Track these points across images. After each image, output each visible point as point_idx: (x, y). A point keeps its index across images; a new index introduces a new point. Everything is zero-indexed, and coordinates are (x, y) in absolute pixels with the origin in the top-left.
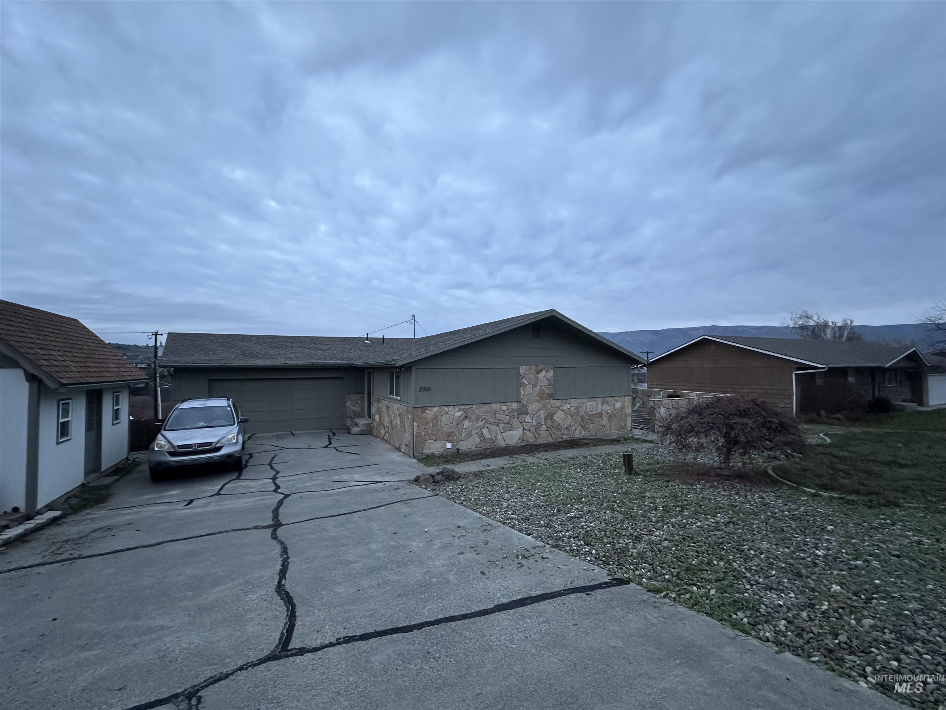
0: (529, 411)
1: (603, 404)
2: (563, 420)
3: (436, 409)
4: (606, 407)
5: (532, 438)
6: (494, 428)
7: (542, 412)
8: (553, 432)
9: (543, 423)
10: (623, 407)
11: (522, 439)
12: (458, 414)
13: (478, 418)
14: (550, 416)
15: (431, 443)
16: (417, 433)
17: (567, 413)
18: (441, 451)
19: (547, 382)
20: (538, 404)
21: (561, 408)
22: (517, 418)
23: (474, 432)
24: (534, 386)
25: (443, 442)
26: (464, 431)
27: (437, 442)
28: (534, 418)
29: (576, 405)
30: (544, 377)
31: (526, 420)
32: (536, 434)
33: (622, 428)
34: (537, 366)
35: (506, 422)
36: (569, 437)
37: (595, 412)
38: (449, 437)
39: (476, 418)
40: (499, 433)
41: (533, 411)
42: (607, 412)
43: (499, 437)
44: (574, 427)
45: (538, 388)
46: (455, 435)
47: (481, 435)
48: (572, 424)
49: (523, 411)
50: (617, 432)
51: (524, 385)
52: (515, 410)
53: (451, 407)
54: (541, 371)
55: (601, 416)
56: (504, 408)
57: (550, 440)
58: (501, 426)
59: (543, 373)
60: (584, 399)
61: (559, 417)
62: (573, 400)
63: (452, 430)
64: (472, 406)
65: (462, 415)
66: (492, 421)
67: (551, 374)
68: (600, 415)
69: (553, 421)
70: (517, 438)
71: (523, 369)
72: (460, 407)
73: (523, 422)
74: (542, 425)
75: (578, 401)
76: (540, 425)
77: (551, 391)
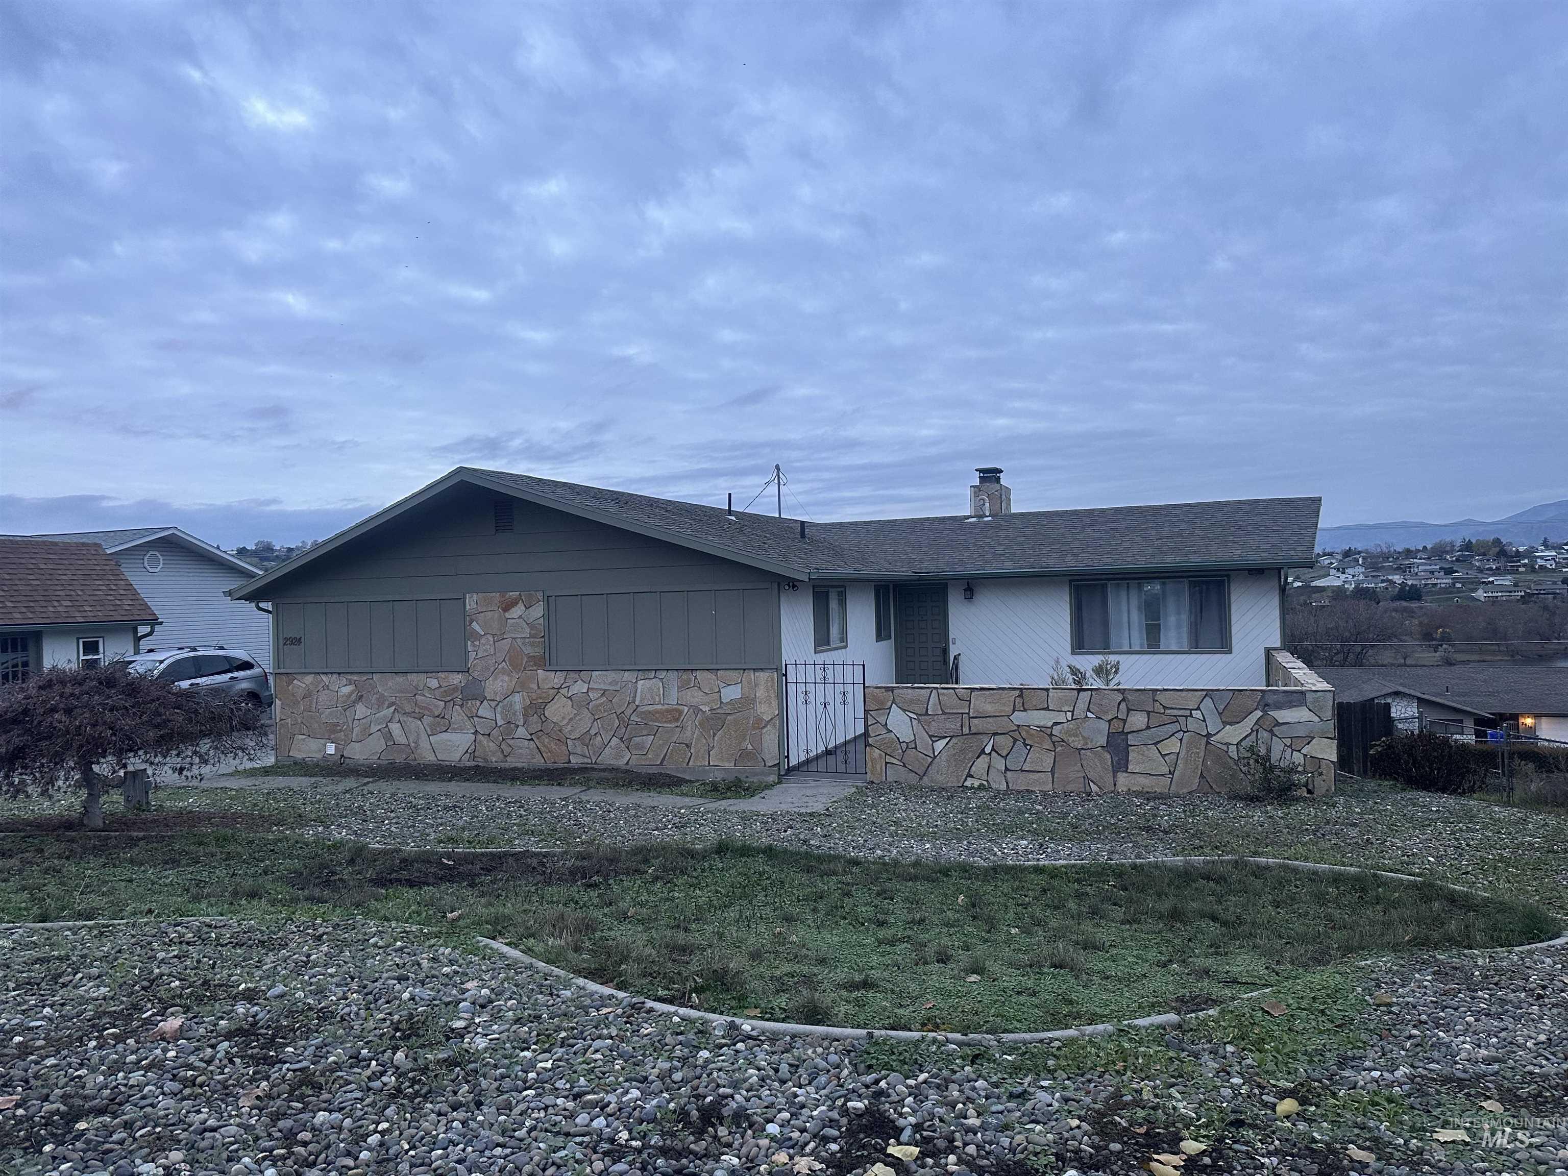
0: (488, 694)
1: (684, 686)
2: (571, 720)
4: (694, 697)
5: (494, 753)
6: (413, 723)
7: (517, 698)
8: (545, 746)
9: (521, 723)
10: (747, 701)
11: (474, 755)
12: (346, 690)
13: (381, 701)
14: (536, 708)
15: (301, 740)
16: (281, 720)
17: (581, 703)
18: (317, 756)
19: (528, 630)
20: (506, 678)
21: (563, 691)
22: (462, 706)
23: (374, 729)
24: (499, 638)
25: (322, 741)
26: (355, 722)
27: (310, 739)
28: (499, 709)
29: (602, 686)
30: (520, 617)
31: (480, 713)
32: (503, 746)
33: (745, 755)
34: (502, 593)
35: (437, 714)
36: (586, 760)
37: (659, 707)
38: (332, 732)
39: (378, 699)
40: (424, 736)
41: (495, 693)
42: (697, 710)
43: (424, 744)
44: (599, 738)
45: (505, 644)
46: (341, 731)
47: (389, 736)
48: (593, 732)
49: (473, 694)
51: (476, 636)
52: (455, 689)
53: (335, 676)
54: (514, 603)
55: (677, 720)
56: (434, 683)
57: (538, 762)
58: (427, 720)
59: (517, 611)
60: (626, 673)
61: (558, 710)
63: (335, 721)
64: (370, 676)
65: (352, 692)
66: (408, 709)
67: (538, 611)
68: (675, 715)
69: (544, 720)
70: (462, 750)
71: (471, 602)
72: (349, 677)
73: (472, 717)
74: (517, 726)
75: (612, 676)
76: (512, 726)
77: (538, 651)
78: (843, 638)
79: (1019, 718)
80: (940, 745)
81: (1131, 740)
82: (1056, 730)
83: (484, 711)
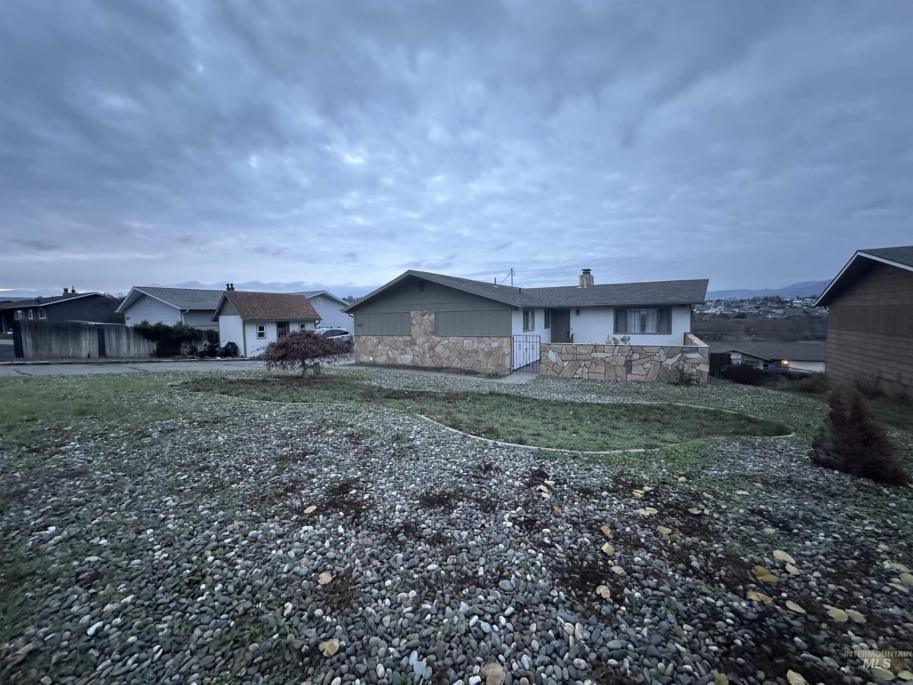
0: (417, 343)
1: (479, 342)
2: (443, 352)
3: (364, 337)
4: (482, 346)
5: (419, 362)
6: (395, 352)
7: (426, 344)
8: (435, 360)
9: (428, 352)
10: (500, 347)
11: (413, 362)
12: (375, 341)
13: (386, 345)
14: (432, 348)
16: (357, 349)
17: (446, 347)
18: (367, 361)
19: (429, 323)
20: (423, 338)
21: (440, 343)
22: (409, 347)
23: (384, 353)
24: (420, 325)
25: (369, 356)
26: (378, 351)
27: (365, 355)
28: (421, 348)
29: (453, 342)
30: (427, 319)
32: (422, 360)
33: (499, 365)
34: (421, 311)
35: (402, 349)
36: (448, 365)
37: (471, 349)
38: (371, 353)
40: (398, 356)
41: (420, 343)
42: (483, 350)
43: (398, 358)
44: (452, 358)
45: (423, 327)
46: (374, 353)
47: (388, 355)
48: (450, 356)
49: (413, 343)
50: (494, 368)
51: (414, 325)
52: (407, 341)
53: (372, 336)
54: (425, 314)
55: (477, 353)
56: (401, 339)
57: (433, 365)
58: (399, 351)
59: (426, 316)
60: (460, 338)
61: (439, 349)
62: (451, 337)
63: (372, 350)
64: (382, 337)
65: (377, 341)
66: (394, 347)
67: (433, 317)
68: (476, 351)
69: (435, 352)
70: (410, 360)
71: (412, 314)
72: (376, 337)
73: (413, 350)
74: (426, 353)
75: (456, 338)
77: (432, 330)
78: (533, 327)
79: (594, 355)
80: (565, 364)
81: (633, 363)
82: (606, 359)
83: (416, 348)
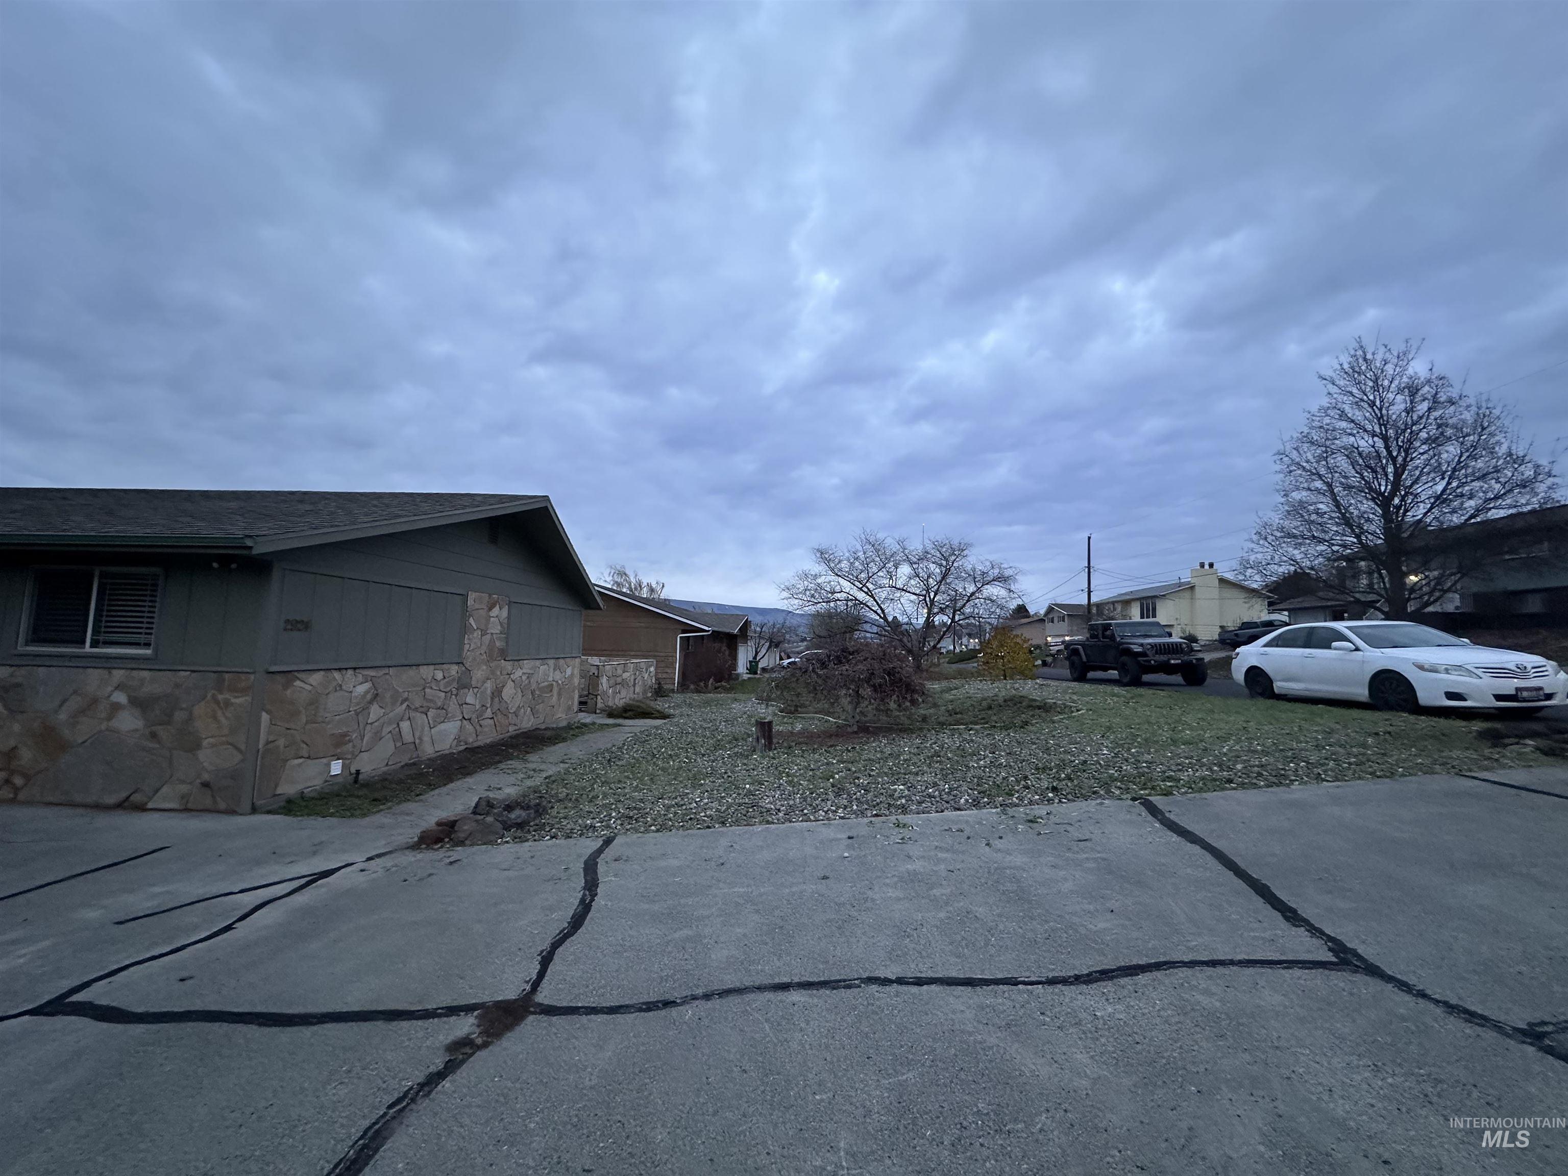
0: (474, 683)
1: (555, 668)
2: (513, 698)
3: (316, 678)
4: (558, 676)
5: (471, 735)
6: (419, 719)
7: (488, 684)
8: (498, 722)
9: (488, 705)
10: (572, 676)
11: (458, 739)
12: (361, 689)
13: (395, 698)
14: (498, 692)
15: (300, 765)
17: (518, 685)
18: (317, 783)
19: (499, 627)
20: (485, 668)
21: (512, 676)
22: (456, 695)
23: (385, 731)
24: (484, 633)
25: (324, 761)
26: (369, 727)
27: (309, 761)
28: (478, 695)
29: (528, 671)
30: (497, 616)
31: (467, 700)
32: (478, 727)
33: (569, 709)
34: (490, 595)
35: (439, 705)
36: (516, 728)
37: (546, 683)
38: (338, 745)
39: (392, 697)
40: (427, 728)
41: (477, 681)
42: (557, 684)
43: (426, 737)
44: (522, 710)
45: (487, 638)
46: (350, 741)
47: (398, 736)
48: (521, 706)
49: (464, 684)
50: (564, 717)
51: (471, 630)
52: (454, 680)
53: (349, 672)
54: (494, 605)
55: (551, 691)
56: (439, 675)
57: (493, 736)
58: (431, 713)
59: (495, 611)
60: (537, 661)
61: (508, 692)
62: (525, 662)
63: (345, 730)
64: (386, 671)
65: (367, 692)
66: (418, 703)
67: (505, 613)
68: (551, 688)
69: (500, 700)
70: (452, 737)
71: (469, 599)
72: (366, 672)
73: (462, 705)
74: (487, 708)
75: (531, 663)
76: (484, 708)
77: (503, 645)
83: (470, 698)
